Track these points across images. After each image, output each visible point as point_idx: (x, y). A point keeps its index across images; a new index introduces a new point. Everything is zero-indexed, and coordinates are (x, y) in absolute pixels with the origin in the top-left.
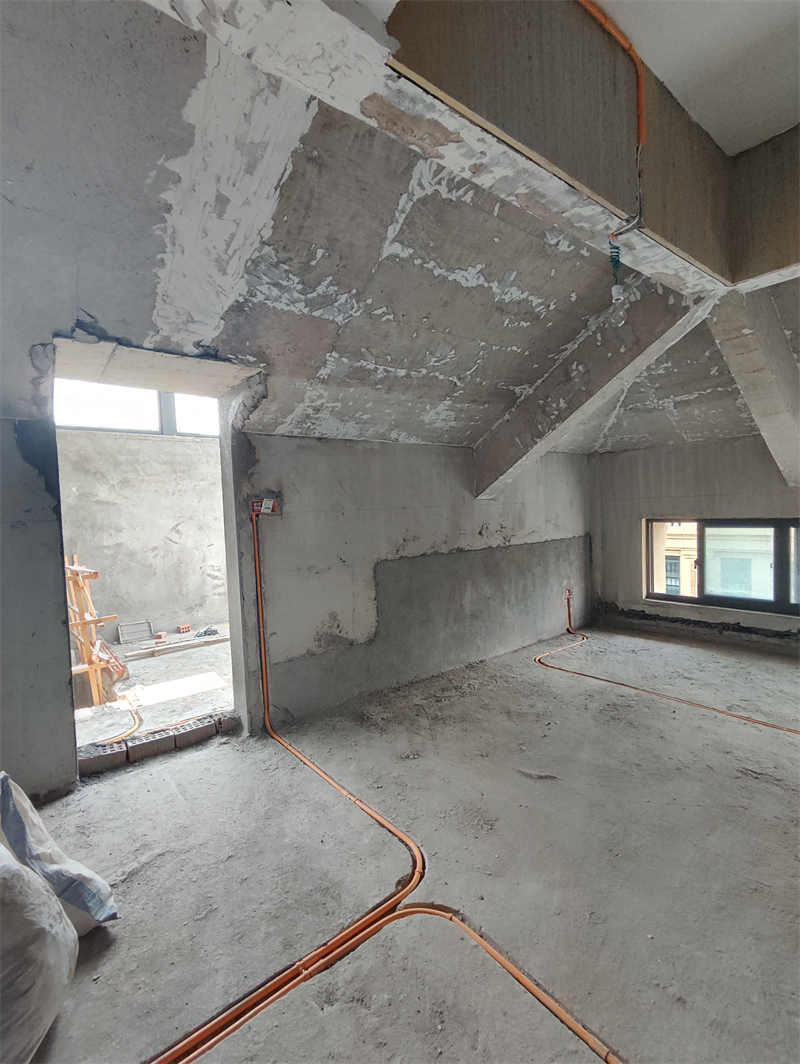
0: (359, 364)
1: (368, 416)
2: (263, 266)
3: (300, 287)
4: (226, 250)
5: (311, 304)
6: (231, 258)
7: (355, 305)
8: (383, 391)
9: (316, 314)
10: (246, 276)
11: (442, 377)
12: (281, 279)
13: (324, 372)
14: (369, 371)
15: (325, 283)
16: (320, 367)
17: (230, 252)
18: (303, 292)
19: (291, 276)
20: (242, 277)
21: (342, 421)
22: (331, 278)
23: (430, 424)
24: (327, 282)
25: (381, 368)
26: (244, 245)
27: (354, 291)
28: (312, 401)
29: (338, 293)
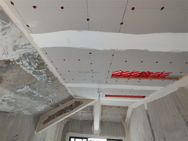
0: (33, 91)
1: (21, 105)
2: (30, 57)
3: (36, 67)
4: (23, 46)
5: (34, 72)
6: (22, 48)
7: (46, 78)
8: (33, 100)
9: (33, 75)
10: (22, 56)
11: (49, 99)
12: (33, 63)
13: (19, 90)
14: (34, 94)
15: (43, 70)
16: (19, 89)
17: (23, 47)
18: (35, 69)
19: (36, 64)
20: (20, 55)
21: (10, 106)
22: (46, 69)
23: (37, 110)
24: (44, 70)
25: (38, 94)
26: (31, 48)
27: (48, 75)
28: (5, 97)
29: (44, 73)
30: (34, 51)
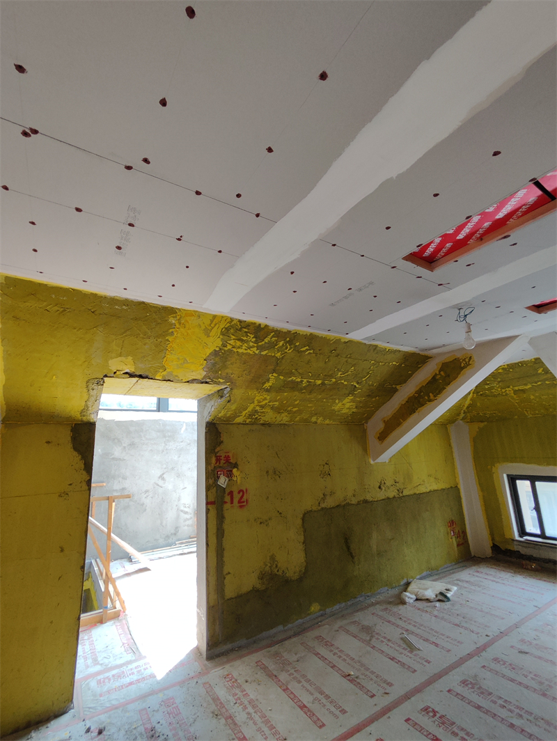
0: (290, 379)
1: (297, 409)
2: (232, 331)
3: (254, 339)
4: (210, 324)
5: (261, 348)
6: (213, 328)
7: (289, 347)
8: (306, 394)
9: (264, 353)
11: (346, 383)
12: (243, 336)
13: (267, 385)
14: (297, 383)
16: (265, 383)
18: (256, 342)
19: (249, 334)
20: (219, 337)
21: (279, 413)
22: (273, 333)
23: (339, 411)
24: (271, 336)
25: (305, 380)
26: (221, 321)
27: (288, 339)
28: (259, 402)
29: (277, 341)
30: (227, 321)
